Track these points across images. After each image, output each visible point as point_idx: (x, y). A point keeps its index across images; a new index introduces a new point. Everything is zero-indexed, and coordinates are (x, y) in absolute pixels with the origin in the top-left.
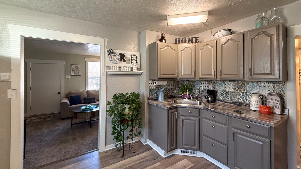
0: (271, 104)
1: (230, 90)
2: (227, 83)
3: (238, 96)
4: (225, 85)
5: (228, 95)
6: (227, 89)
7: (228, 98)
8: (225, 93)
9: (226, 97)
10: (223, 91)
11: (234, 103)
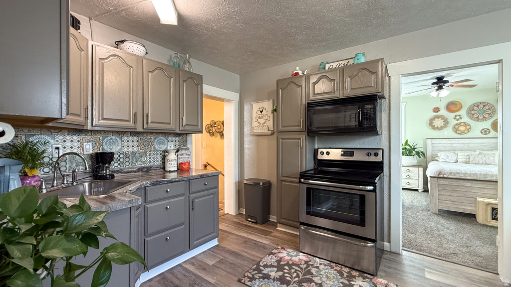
0: (182, 160)
1: (131, 150)
2: (126, 138)
3: (143, 159)
4: (123, 141)
5: (127, 160)
6: (125, 150)
7: (127, 164)
8: (121, 156)
9: (125, 164)
10: (119, 154)
11: (140, 170)
